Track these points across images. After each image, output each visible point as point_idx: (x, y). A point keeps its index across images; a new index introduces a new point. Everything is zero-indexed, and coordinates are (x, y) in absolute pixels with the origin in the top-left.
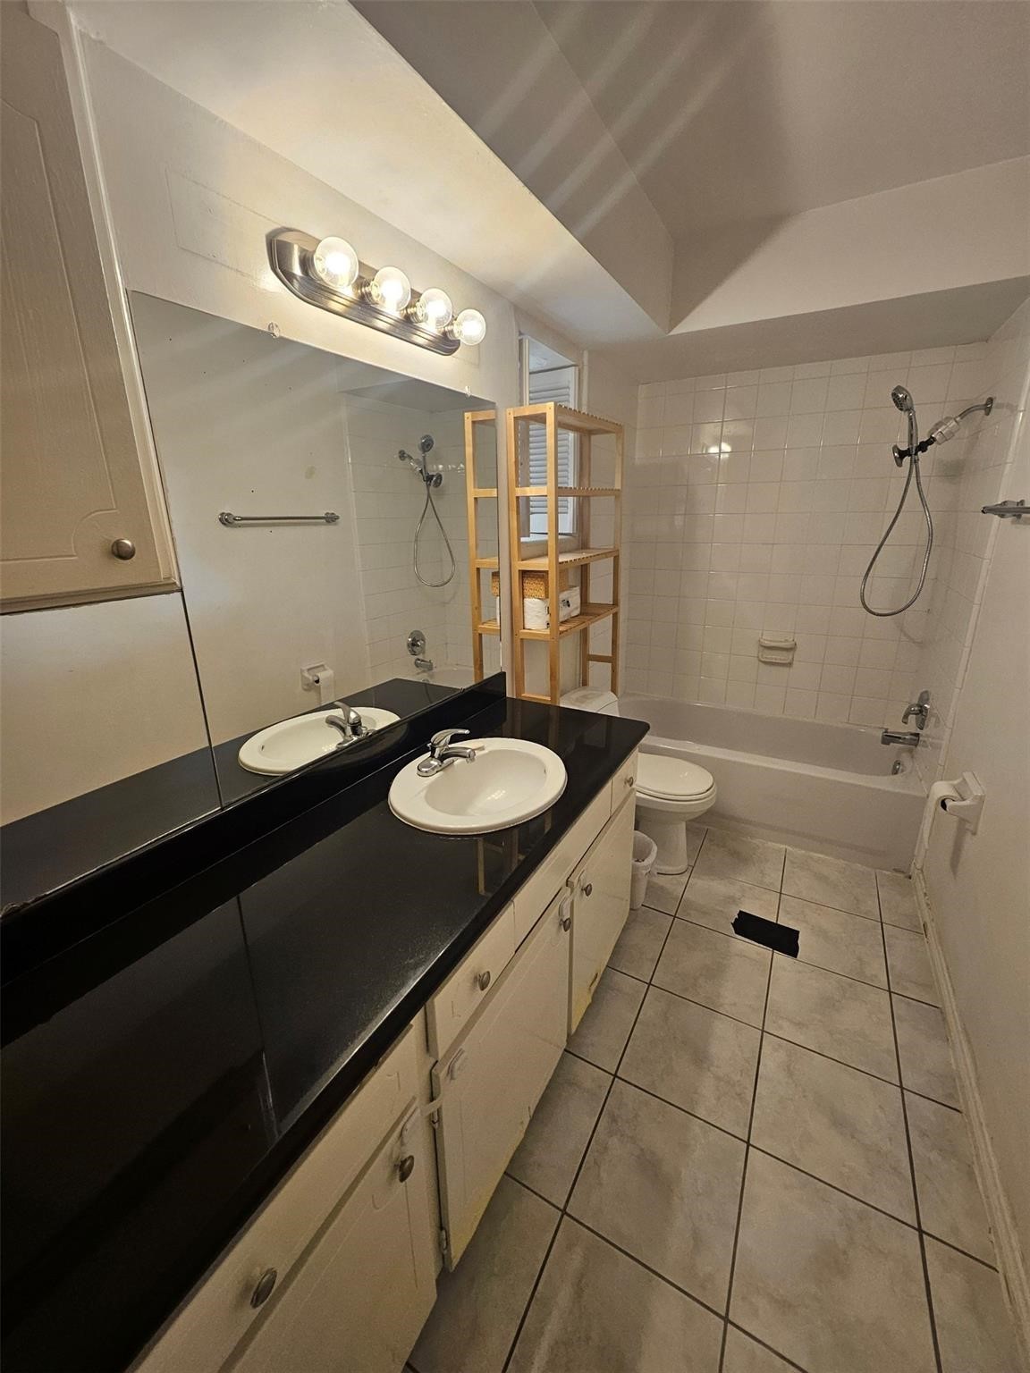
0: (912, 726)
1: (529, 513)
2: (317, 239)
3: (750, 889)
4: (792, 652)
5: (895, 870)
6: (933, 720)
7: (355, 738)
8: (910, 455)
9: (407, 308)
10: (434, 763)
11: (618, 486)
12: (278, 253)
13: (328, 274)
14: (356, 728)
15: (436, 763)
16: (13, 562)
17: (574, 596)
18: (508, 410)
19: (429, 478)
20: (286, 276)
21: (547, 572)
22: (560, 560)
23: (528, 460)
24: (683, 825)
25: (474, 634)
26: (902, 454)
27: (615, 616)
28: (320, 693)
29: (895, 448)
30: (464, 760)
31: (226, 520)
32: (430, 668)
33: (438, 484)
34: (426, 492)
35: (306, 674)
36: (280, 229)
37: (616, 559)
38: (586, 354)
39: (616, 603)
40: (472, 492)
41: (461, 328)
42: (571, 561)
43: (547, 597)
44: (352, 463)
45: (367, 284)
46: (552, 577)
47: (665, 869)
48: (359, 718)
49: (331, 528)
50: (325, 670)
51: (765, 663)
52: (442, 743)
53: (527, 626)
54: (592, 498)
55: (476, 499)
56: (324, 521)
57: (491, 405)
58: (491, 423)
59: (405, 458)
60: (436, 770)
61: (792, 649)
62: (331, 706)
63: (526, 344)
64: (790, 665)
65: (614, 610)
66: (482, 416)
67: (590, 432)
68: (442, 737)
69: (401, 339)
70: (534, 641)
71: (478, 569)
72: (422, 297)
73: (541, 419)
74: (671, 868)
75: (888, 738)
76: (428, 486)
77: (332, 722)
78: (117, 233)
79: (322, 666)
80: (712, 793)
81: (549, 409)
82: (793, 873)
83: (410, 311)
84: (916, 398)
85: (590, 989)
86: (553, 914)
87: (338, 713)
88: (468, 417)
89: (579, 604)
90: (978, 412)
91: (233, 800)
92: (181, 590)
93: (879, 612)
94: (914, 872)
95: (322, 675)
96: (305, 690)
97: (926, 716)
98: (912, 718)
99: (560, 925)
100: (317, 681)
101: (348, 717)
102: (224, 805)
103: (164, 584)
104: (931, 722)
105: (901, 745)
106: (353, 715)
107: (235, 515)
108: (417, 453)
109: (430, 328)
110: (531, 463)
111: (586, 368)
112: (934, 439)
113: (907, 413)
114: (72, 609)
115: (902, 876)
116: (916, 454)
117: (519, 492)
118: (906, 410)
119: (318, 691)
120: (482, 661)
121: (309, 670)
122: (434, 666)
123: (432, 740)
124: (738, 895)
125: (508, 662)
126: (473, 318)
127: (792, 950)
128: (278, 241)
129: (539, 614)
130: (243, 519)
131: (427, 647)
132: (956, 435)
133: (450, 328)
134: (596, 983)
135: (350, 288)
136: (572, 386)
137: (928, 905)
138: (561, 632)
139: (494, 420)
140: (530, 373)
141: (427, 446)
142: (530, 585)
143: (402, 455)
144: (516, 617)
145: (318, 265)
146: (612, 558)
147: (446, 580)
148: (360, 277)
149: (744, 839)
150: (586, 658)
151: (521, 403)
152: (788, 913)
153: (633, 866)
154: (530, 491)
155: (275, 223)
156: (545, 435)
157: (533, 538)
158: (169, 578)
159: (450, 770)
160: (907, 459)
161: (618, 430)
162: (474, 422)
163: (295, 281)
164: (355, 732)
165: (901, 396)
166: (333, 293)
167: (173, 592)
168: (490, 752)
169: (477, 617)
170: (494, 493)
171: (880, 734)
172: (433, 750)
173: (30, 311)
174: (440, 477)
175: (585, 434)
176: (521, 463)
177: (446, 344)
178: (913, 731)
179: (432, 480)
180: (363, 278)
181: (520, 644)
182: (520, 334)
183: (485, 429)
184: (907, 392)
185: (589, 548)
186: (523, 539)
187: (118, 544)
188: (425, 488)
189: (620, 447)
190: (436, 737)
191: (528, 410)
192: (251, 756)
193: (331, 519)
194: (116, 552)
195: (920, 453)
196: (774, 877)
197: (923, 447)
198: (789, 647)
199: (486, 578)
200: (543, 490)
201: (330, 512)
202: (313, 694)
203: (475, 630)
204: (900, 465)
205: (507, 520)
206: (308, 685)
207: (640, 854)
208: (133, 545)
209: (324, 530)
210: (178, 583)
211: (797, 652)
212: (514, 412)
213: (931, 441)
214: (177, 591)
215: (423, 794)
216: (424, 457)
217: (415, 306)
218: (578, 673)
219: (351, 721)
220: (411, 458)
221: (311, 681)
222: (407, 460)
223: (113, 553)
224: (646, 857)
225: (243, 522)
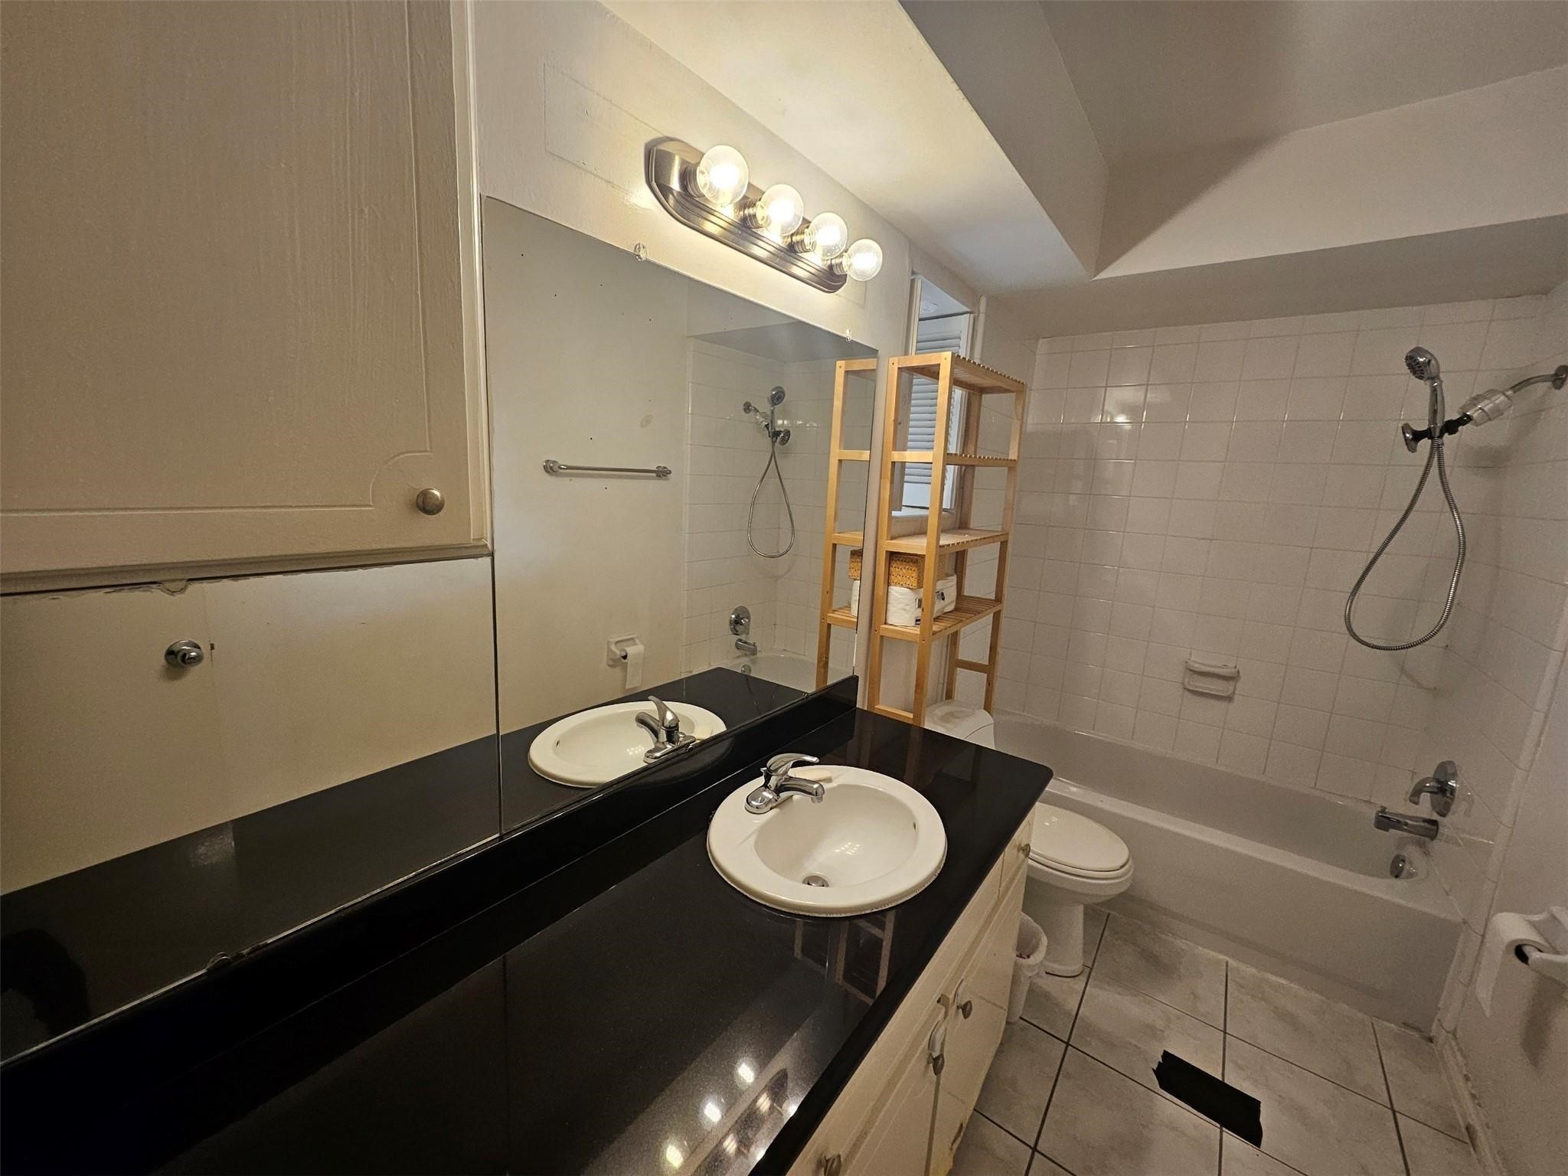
0: (1424, 808)
1: (902, 482)
2: (701, 152)
3: (1178, 1018)
4: (1232, 683)
5: (1406, 1025)
6: (1463, 806)
7: (669, 747)
8: (1431, 438)
9: (792, 235)
10: (768, 795)
11: (1013, 455)
12: (656, 164)
13: (710, 188)
14: (672, 732)
15: (771, 796)
16: (296, 509)
17: (949, 586)
18: (892, 360)
19: (776, 434)
20: (661, 189)
21: (923, 557)
22: (942, 543)
23: (908, 419)
24: (1081, 908)
25: (821, 622)
26: (1418, 436)
27: (997, 617)
28: (626, 671)
29: (1405, 428)
30: (809, 797)
31: (551, 469)
32: (754, 652)
33: (784, 441)
34: (771, 450)
35: (613, 647)
36: (661, 138)
37: (1004, 545)
38: (983, 301)
39: (999, 599)
40: (836, 452)
41: (852, 260)
42: (953, 544)
43: (920, 585)
44: (692, 414)
45: (753, 205)
46: (930, 564)
47: (1056, 967)
48: (676, 719)
49: (661, 483)
50: (635, 644)
51: (1189, 690)
52: (781, 771)
53: (889, 622)
54: (977, 468)
55: (840, 461)
56: (654, 474)
57: (873, 353)
58: (869, 375)
59: (750, 410)
60: (770, 806)
61: (1233, 678)
62: (641, 696)
63: (918, 285)
64: (1229, 699)
65: (998, 608)
66: (858, 365)
67: (983, 390)
68: (782, 763)
69: (781, 271)
70: (898, 640)
71: (835, 545)
72: (811, 224)
73: (932, 372)
74: (1060, 967)
75: (1385, 821)
76: (774, 443)
77: (642, 721)
78: (479, 130)
79: (632, 639)
80: (1128, 871)
81: (944, 360)
82: (1242, 1001)
83: (796, 239)
84: (1446, 364)
85: (951, 1149)
86: (920, 1049)
87: (649, 707)
88: (841, 366)
89: (955, 598)
90: (1541, 384)
91: (516, 826)
92: (492, 555)
93: (1375, 643)
94: (1442, 1037)
95: (631, 650)
96: (609, 666)
97: (1453, 799)
98: (1425, 797)
99: (928, 1063)
100: (625, 657)
101: (663, 718)
102: (504, 832)
103: (472, 547)
104: (1459, 807)
105: (1406, 834)
106: (669, 716)
107: (560, 463)
108: (765, 406)
109: (815, 260)
110: (911, 423)
111: (982, 318)
112: (1470, 418)
113: (1428, 382)
114: (360, 571)
115: (1416, 1035)
116: (1441, 436)
117: (896, 456)
118: (1429, 378)
119: (625, 667)
120: (827, 658)
121: (617, 643)
122: (758, 649)
123: (768, 765)
124: (1160, 1024)
125: (862, 665)
126: (869, 249)
127: (1252, 1133)
128: (657, 150)
129: (907, 608)
130: (569, 468)
131: (752, 626)
132: (1506, 414)
133: (838, 261)
134: (958, 1142)
135: (731, 207)
136: (964, 337)
137: (1473, 1096)
138: (934, 633)
139: (874, 370)
140: (920, 320)
141: (778, 398)
142: (899, 570)
143: (747, 408)
144: (877, 607)
145: (701, 180)
146: (999, 543)
147: (781, 552)
148: (745, 197)
149: (1163, 936)
150: (954, 664)
151: (906, 353)
152: (1241, 1068)
153: (1016, 964)
154: (910, 456)
155: (659, 132)
156: (937, 391)
157: (905, 512)
158: (480, 540)
159: (787, 807)
160: (1425, 444)
161: (1019, 389)
162: (847, 372)
163: (671, 196)
164: (670, 739)
165: (1422, 360)
166: (711, 212)
167: (481, 556)
168: (840, 786)
169: (827, 605)
170: (865, 455)
171: (1372, 813)
172: (768, 778)
173: (366, 210)
174: (788, 433)
175: (975, 392)
176: (900, 422)
177: (830, 279)
178: (1426, 816)
179: (781, 437)
180: (749, 198)
181: (878, 641)
182: (913, 273)
183: (863, 381)
184: (1431, 355)
185: (969, 529)
186: (895, 513)
187: (425, 494)
188: (770, 442)
189: (1020, 410)
190: (774, 761)
191: (916, 360)
192: (544, 754)
193: (662, 473)
194: (421, 504)
195: (1446, 435)
196: (1212, 1004)
197: (1451, 427)
198: (1230, 675)
199: (843, 555)
200: (927, 456)
201: (662, 465)
202: (618, 671)
203: (823, 617)
204: (1413, 450)
205: (878, 488)
206: (613, 660)
207: (1025, 948)
208: (442, 497)
209: (654, 485)
210: (489, 546)
211: (1239, 684)
212: (899, 363)
213: (1465, 419)
214: (488, 555)
215: (752, 840)
216: (773, 412)
217: (803, 233)
218: (941, 681)
219: (667, 724)
220: (757, 411)
221: (619, 656)
222: (752, 413)
223: (418, 505)
224: (1032, 953)
225: (568, 471)
